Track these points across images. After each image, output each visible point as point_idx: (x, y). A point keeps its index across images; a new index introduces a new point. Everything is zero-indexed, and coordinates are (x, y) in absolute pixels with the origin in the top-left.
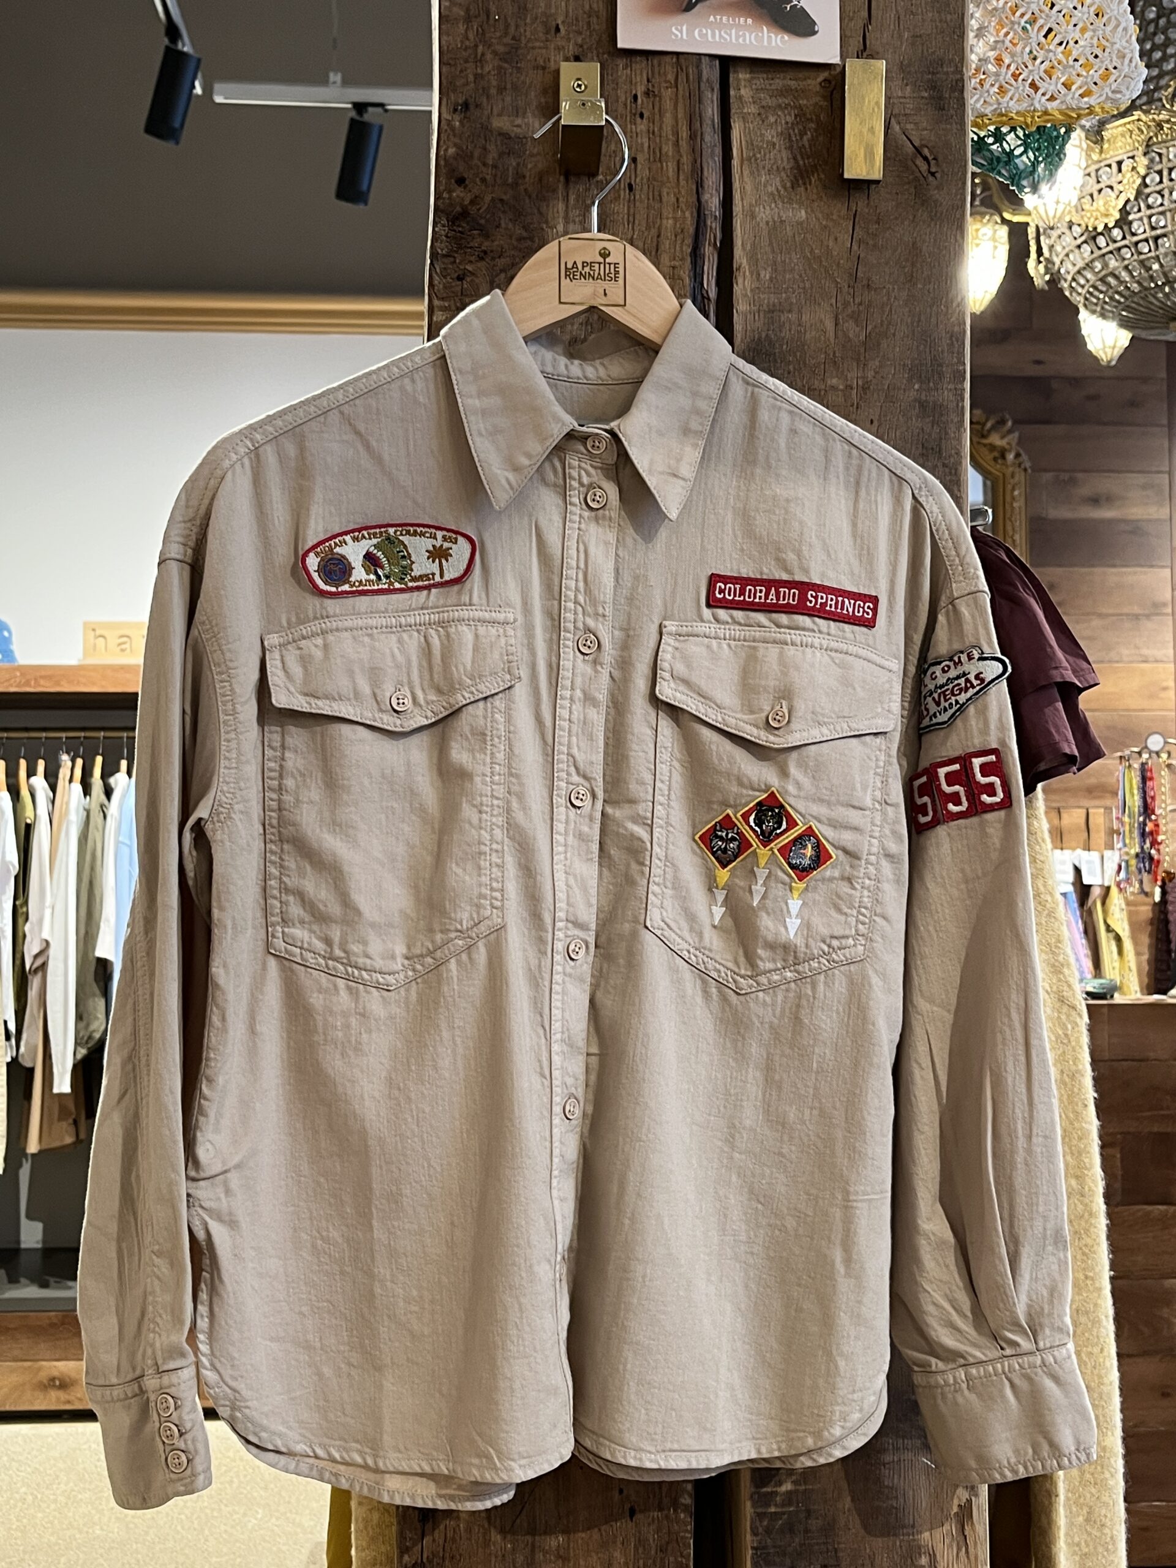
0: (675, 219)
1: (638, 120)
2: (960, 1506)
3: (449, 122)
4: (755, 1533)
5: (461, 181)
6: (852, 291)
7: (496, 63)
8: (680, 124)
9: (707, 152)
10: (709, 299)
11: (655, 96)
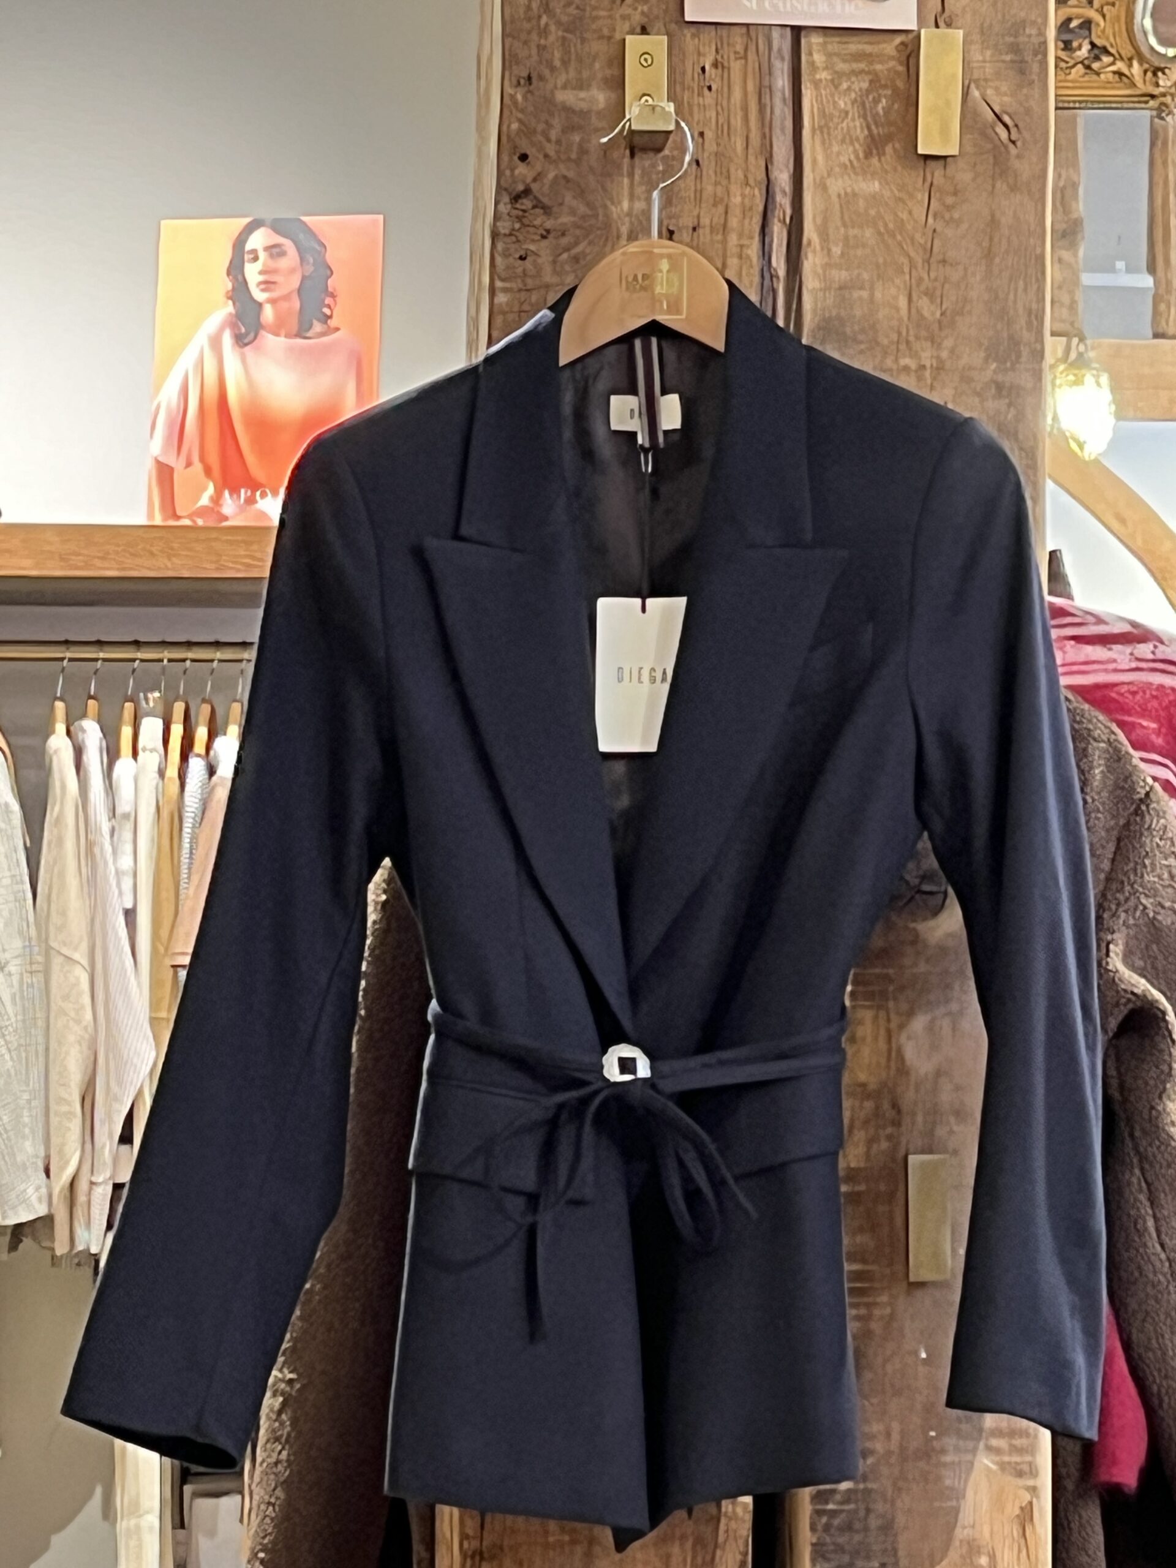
0: (743, 196)
1: (706, 90)
2: (1022, 1508)
3: (511, 95)
4: (813, 1529)
5: (524, 158)
6: (926, 265)
7: (560, 33)
8: (749, 97)
9: (777, 123)
10: (778, 277)
11: (723, 67)
